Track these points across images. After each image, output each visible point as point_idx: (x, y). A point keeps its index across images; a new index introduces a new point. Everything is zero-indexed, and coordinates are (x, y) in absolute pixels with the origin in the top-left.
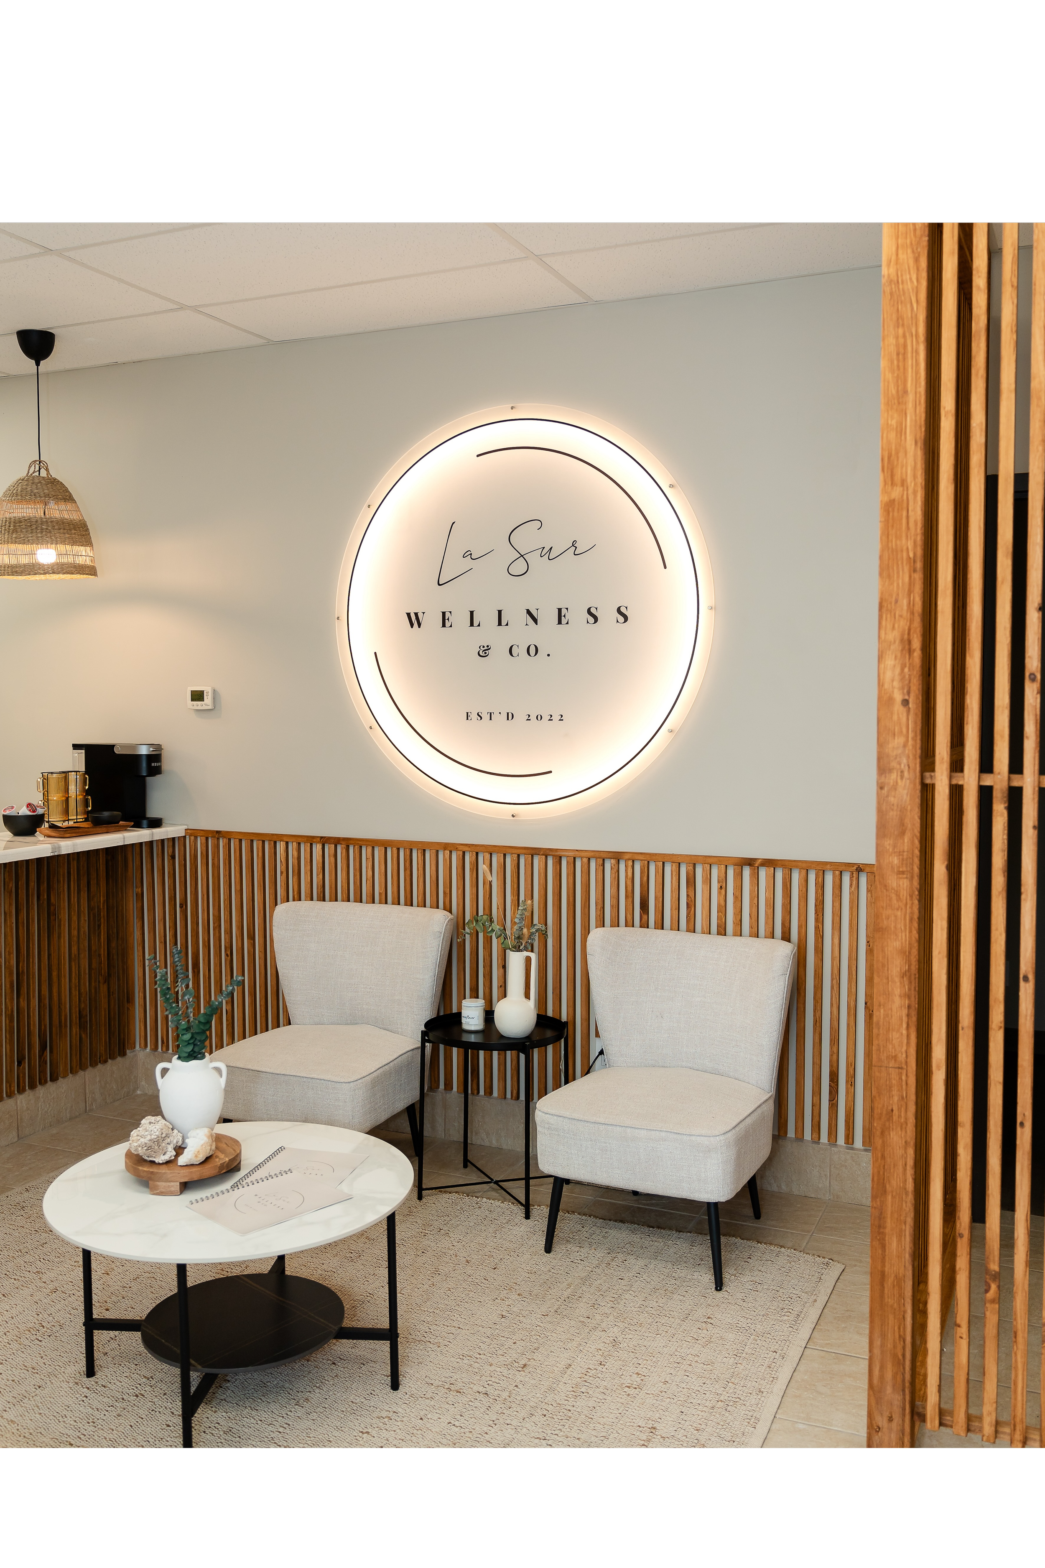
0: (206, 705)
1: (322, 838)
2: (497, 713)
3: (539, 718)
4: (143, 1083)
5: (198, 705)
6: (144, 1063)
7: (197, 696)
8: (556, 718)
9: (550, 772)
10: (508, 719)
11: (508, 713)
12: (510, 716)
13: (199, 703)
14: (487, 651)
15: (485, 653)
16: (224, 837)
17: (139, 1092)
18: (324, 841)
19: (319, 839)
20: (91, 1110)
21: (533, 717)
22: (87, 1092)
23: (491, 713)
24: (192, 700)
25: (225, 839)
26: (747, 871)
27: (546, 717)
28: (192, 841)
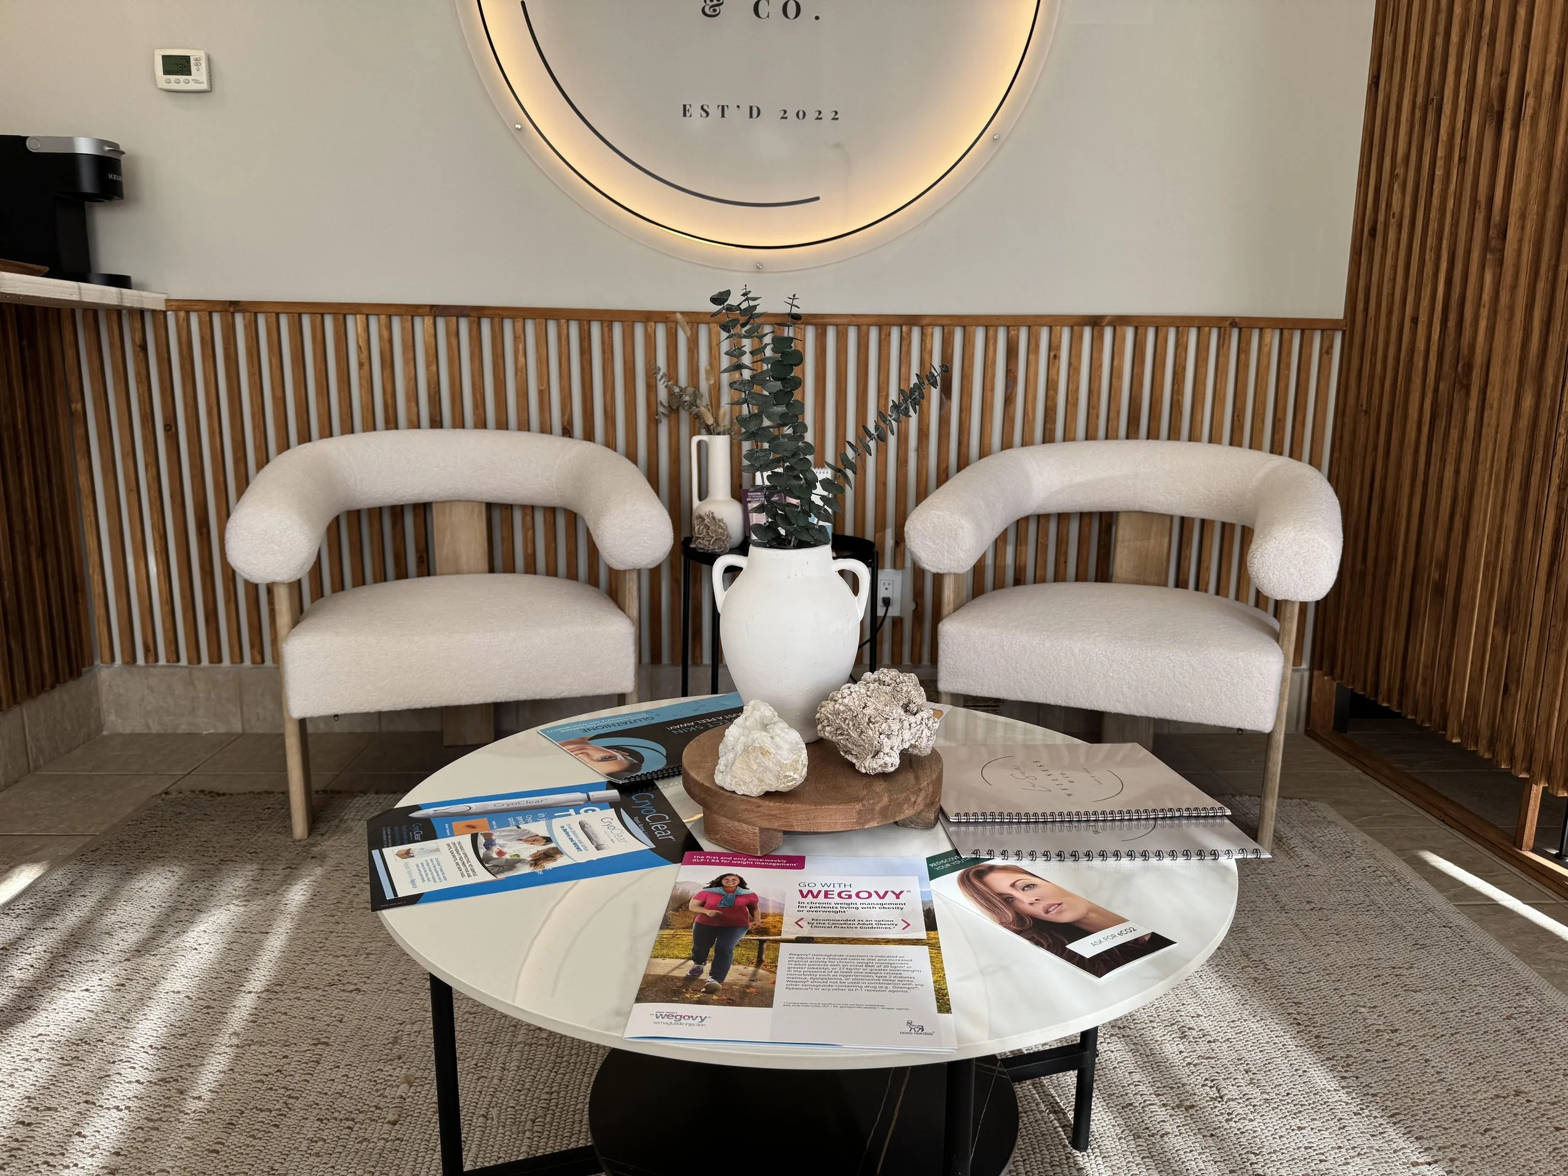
0: (196, 81)
1: (432, 306)
2: (733, 107)
3: (801, 115)
4: (113, 717)
5: (178, 82)
6: (110, 686)
7: (177, 65)
8: (827, 115)
9: (817, 198)
10: (751, 116)
11: (751, 108)
12: (754, 112)
13: (182, 78)
14: (717, 8)
15: (715, 11)
16: (243, 311)
17: (105, 733)
18: (436, 311)
19: (428, 309)
20: (37, 768)
21: (791, 114)
22: (28, 738)
23: (723, 107)
24: (166, 72)
25: (247, 315)
26: (1087, 332)
27: (812, 115)
28: (181, 320)
